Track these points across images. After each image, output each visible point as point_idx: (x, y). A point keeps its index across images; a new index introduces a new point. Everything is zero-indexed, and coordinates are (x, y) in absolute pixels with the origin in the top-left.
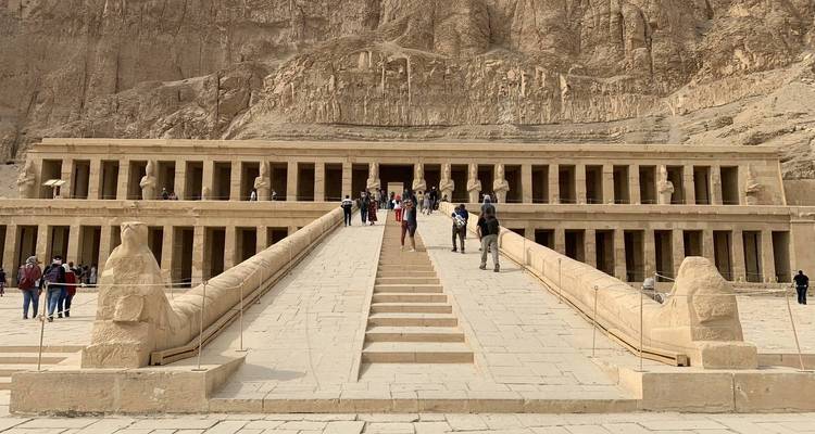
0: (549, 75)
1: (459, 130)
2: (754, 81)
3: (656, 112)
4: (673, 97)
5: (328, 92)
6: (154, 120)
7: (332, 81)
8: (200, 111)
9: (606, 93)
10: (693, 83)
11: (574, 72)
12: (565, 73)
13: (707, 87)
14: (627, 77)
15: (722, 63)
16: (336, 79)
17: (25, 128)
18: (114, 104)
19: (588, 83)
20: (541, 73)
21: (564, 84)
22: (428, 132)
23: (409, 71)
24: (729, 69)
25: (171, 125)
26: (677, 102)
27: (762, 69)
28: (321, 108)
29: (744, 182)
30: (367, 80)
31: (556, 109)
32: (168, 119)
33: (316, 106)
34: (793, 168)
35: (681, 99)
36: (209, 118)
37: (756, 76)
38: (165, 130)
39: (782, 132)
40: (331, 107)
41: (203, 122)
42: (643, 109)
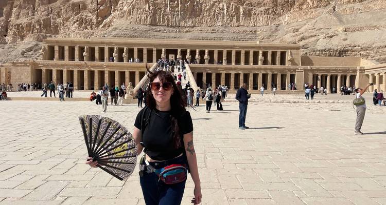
0: (236, 6)
1: (199, 28)
2: (312, 12)
3: (277, 22)
4: (284, 17)
5: (146, 11)
6: (69, 18)
7: (147, 6)
8: (90, 14)
9: (258, 14)
10: (292, 11)
11: (246, 5)
12: (242, 5)
13: (296, 14)
14: (267, 8)
15: (302, 4)
16: (149, 6)
17: (10, 19)
18: (50, 9)
19: (252, 10)
20: (233, 5)
21: (241, 10)
22: (187, 29)
23: (179, 3)
24: (305, 7)
25: (77, 21)
26: (285, 19)
27: (317, 7)
28: (143, 18)
29: (288, 57)
30: (162, 6)
31: (238, 20)
32: (76, 18)
33: (141, 17)
34: (308, 52)
35: (287, 18)
36: (94, 18)
37: (313, 10)
38: (74, 22)
39: (312, 36)
40: (147, 18)
41: (91, 20)
42: (272, 22)
